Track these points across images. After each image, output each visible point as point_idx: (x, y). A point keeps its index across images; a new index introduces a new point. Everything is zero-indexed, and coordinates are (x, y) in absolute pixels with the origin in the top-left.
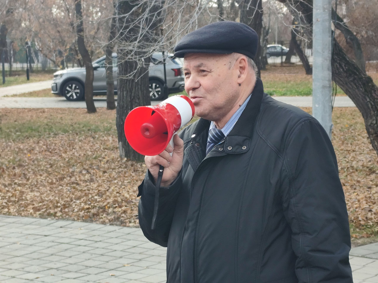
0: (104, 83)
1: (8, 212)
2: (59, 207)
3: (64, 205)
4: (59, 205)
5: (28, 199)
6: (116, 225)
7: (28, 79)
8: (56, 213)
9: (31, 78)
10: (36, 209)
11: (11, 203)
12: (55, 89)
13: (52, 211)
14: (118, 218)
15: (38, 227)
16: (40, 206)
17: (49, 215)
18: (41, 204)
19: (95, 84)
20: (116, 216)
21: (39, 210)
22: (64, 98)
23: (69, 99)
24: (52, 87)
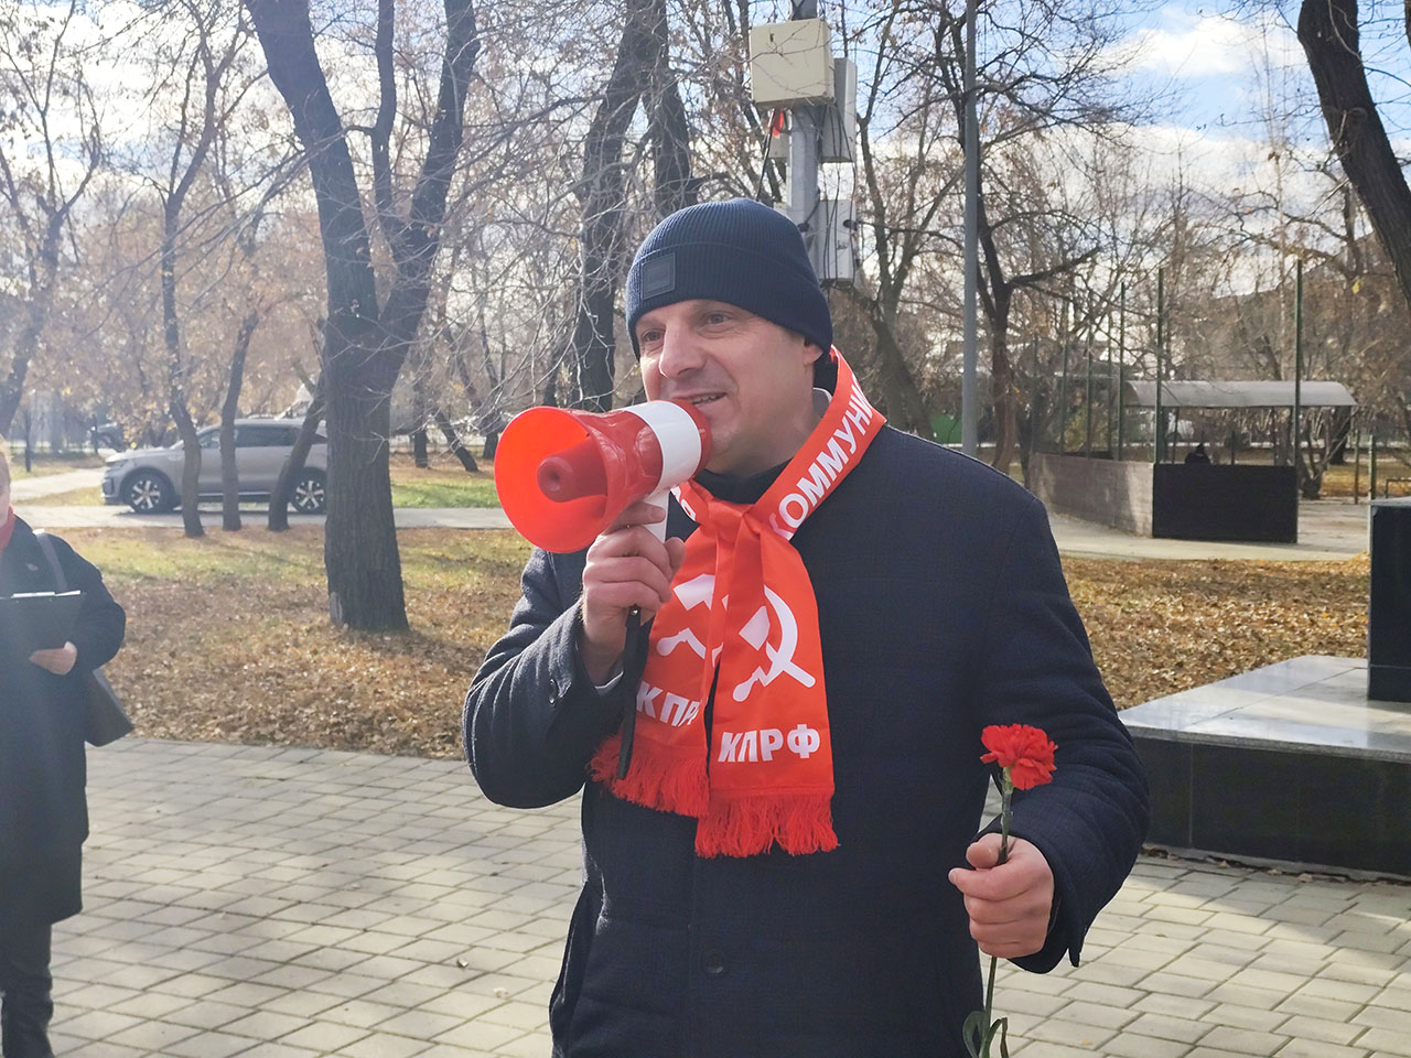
0: (217, 479)
1: (166, 733)
2: (274, 722)
3: (283, 718)
4: (273, 717)
5: (200, 706)
6: (410, 755)
7: (28, 469)
8: (272, 734)
9: (34, 467)
10: (230, 728)
11: (166, 716)
12: (109, 488)
13: (263, 731)
14: (406, 742)
15: (250, 762)
16: (233, 720)
17: (259, 737)
18: (231, 716)
19: (203, 480)
20: (401, 738)
21: (234, 729)
22: (128, 508)
23: (140, 511)
24: (104, 485)
